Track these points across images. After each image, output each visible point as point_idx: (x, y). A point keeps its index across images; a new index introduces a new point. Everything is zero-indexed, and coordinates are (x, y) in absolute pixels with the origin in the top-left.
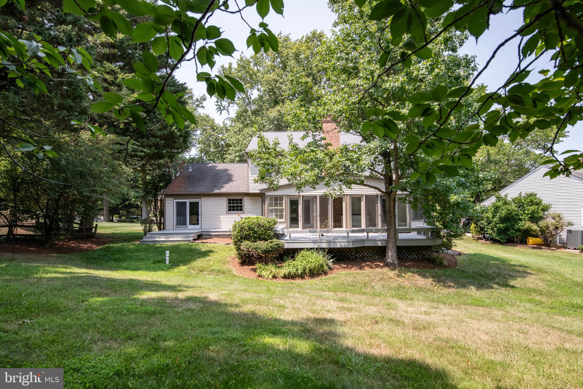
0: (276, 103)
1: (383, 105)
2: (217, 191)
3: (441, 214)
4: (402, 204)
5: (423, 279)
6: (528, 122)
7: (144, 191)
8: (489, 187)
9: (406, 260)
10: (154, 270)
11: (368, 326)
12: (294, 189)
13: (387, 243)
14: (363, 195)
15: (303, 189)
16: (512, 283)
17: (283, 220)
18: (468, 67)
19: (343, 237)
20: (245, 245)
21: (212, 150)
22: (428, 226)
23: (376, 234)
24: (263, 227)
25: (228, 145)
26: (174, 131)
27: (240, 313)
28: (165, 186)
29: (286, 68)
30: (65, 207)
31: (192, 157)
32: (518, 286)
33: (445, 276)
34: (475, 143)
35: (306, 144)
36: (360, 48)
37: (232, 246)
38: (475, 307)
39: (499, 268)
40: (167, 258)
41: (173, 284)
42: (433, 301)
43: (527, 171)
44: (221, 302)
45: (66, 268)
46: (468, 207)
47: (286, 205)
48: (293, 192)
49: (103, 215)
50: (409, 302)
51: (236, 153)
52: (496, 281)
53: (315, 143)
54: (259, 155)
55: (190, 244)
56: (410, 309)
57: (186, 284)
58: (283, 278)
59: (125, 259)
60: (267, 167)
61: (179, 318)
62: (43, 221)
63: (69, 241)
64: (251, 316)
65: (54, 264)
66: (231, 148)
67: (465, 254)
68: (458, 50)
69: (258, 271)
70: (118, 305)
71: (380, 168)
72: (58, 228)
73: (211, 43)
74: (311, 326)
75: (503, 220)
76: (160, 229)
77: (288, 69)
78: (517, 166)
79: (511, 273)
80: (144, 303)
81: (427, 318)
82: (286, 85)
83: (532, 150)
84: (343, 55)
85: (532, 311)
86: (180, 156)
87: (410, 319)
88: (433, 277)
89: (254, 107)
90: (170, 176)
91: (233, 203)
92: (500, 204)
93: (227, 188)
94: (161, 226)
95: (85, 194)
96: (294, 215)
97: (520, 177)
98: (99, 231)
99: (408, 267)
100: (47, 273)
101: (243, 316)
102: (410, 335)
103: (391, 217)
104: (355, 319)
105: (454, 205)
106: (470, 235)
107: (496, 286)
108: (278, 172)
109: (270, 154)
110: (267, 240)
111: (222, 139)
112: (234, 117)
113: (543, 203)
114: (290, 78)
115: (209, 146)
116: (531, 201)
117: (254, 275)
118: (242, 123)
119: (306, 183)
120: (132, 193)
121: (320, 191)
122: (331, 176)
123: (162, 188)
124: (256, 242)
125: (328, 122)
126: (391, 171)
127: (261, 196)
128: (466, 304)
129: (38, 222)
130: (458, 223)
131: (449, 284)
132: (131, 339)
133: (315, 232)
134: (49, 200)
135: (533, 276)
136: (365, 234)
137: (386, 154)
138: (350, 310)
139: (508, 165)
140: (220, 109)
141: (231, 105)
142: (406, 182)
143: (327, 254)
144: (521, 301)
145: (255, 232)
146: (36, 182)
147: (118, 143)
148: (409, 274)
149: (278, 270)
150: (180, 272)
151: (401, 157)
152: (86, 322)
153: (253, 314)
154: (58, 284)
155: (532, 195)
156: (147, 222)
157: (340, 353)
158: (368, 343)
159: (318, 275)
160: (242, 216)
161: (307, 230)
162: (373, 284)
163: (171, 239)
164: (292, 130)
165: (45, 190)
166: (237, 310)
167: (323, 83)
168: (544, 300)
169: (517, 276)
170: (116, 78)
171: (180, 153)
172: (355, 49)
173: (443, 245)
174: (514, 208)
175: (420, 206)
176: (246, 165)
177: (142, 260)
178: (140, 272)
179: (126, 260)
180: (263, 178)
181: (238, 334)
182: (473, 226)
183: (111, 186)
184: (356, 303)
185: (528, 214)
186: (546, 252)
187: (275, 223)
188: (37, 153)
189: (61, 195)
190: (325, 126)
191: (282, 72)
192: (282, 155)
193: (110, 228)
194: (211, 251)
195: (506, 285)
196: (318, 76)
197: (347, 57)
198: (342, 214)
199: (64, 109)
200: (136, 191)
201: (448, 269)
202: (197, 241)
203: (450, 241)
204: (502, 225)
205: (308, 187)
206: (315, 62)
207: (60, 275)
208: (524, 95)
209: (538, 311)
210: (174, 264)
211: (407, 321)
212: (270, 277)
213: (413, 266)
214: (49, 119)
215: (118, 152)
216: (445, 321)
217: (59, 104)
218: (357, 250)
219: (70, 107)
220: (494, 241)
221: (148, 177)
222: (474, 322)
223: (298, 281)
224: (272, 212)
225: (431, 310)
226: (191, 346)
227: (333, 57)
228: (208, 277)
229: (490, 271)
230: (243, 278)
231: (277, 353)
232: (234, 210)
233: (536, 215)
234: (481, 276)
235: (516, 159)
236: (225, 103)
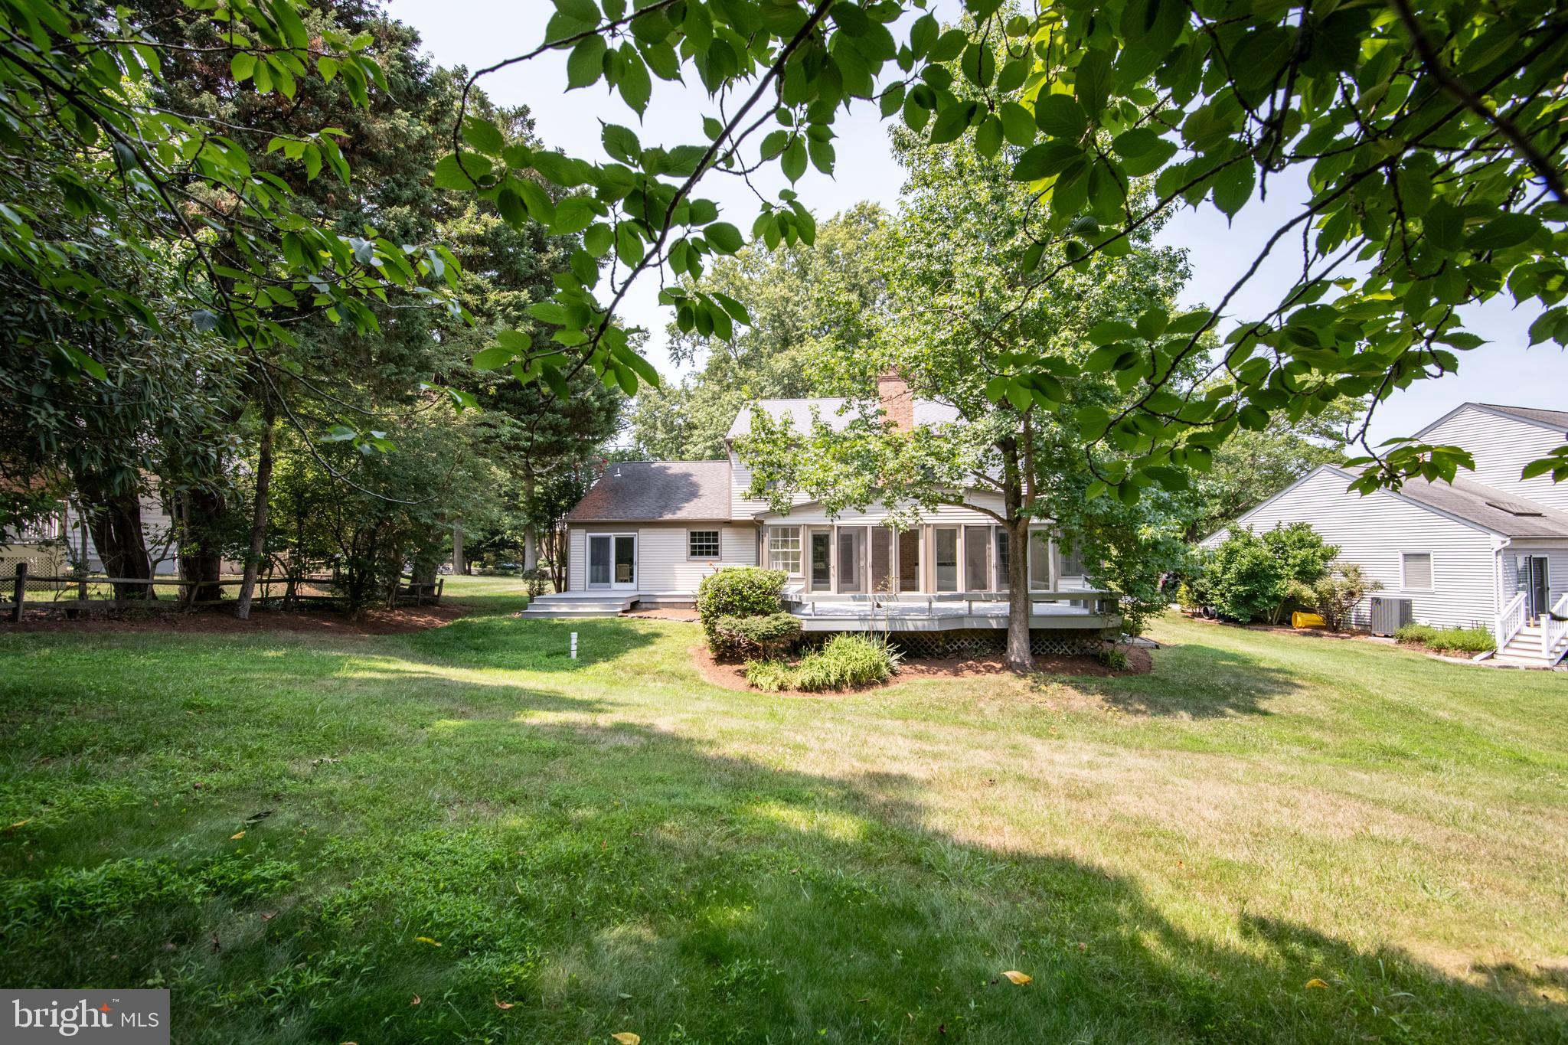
0: (786, 343)
1: (1001, 346)
2: (668, 517)
3: (1120, 565)
4: (1041, 545)
5: (1084, 697)
6: (1324, 383)
7: (530, 515)
8: (1216, 510)
9: (1049, 657)
10: (549, 669)
11: (976, 789)
12: (823, 512)
13: (1011, 624)
14: (959, 526)
15: (839, 512)
16: (1264, 705)
17: (799, 575)
18: (1172, 271)
19: (921, 610)
20: (726, 623)
21: (660, 435)
22: (1094, 590)
23: (987, 605)
24: (760, 587)
25: (692, 427)
26: (588, 400)
27: (720, 758)
28: (568, 508)
29: (806, 273)
30: (386, 546)
31: (621, 449)
32: (1275, 711)
33: (1128, 690)
34: (1223, 424)
35: (847, 425)
36: (957, 235)
37: (700, 626)
38: (1190, 754)
39: (1237, 675)
40: (574, 647)
41: (586, 697)
42: (1103, 740)
43: (1291, 479)
44: (680, 735)
45: (389, 661)
46: (1175, 551)
47: (804, 545)
48: (820, 519)
49: (452, 561)
50: (1056, 743)
51: (706, 441)
52: (1233, 700)
53: (864, 422)
54: (753, 446)
55: (617, 619)
56: (1059, 757)
57: (611, 698)
58: (800, 689)
59: (494, 648)
60: (769, 470)
61: (602, 765)
62: (347, 572)
63: (392, 610)
64: (740, 765)
65: (367, 652)
66: (696, 432)
67: (1168, 647)
68: (1152, 237)
69: (751, 675)
70: (487, 735)
71: (995, 472)
72: (373, 585)
73: (698, 233)
74: (861, 787)
75: (1245, 577)
76: (559, 590)
77: (811, 276)
78: (1271, 468)
79: (1261, 685)
80: (534, 732)
81: (1093, 775)
82: (805, 308)
83: (1301, 436)
84: (922, 248)
85: (1304, 762)
86: (598, 447)
87: (1060, 777)
88: (1104, 692)
89: (742, 351)
90: (579, 487)
91: (701, 540)
92: (1238, 544)
93: (689, 511)
94: (562, 583)
95: (423, 520)
96: (821, 565)
97: (1278, 492)
98: (445, 592)
99: (1053, 672)
100: (357, 670)
101: (725, 763)
102: (1062, 809)
103: (1017, 569)
104: (948, 774)
105: (1147, 546)
106: (1176, 607)
107: (1230, 711)
108: (790, 479)
109: (774, 442)
110: (767, 614)
111: (680, 415)
112: (703, 372)
113: (1324, 544)
114: (817, 295)
115: (654, 427)
116: (1301, 540)
117: (742, 684)
118: (719, 382)
119: (847, 500)
120: (507, 520)
121: (874, 517)
122: (897, 488)
123: (563, 509)
124: (745, 617)
125: (889, 379)
126: (1017, 477)
127: (755, 526)
128: (1172, 748)
129: (337, 574)
130: (1155, 584)
131: (1137, 706)
132: (514, 802)
133: (864, 599)
134: (357, 532)
135: (1306, 692)
136: (965, 604)
137: (1007, 445)
138: (936, 756)
139: (1252, 466)
140: (677, 355)
141: (698, 348)
142: (1050, 500)
143: (888, 643)
144: (1282, 741)
145: (744, 598)
146: (335, 499)
147: (484, 424)
148: (1055, 685)
149: (789, 675)
150: (598, 674)
151: (1039, 449)
152: (431, 767)
153: (745, 760)
154: (377, 691)
155: (1300, 527)
156: (535, 575)
157: (922, 844)
158: (976, 824)
159: (870, 684)
160: (717, 565)
161: (848, 595)
162: (982, 705)
163: (581, 610)
164: (817, 395)
165: (351, 514)
166: (712, 753)
167: (878, 303)
168: (1328, 739)
169: (1273, 692)
170: (484, 301)
171: (598, 441)
172: (945, 235)
173: (1124, 627)
174: (1266, 552)
175: (1078, 548)
176: (725, 465)
177: (526, 649)
178: (523, 673)
179: (496, 648)
180: (760, 491)
181: (718, 800)
182: (1183, 589)
183: (470, 507)
184: (948, 743)
185: (1294, 566)
186: (1329, 642)
187: (784, 581)
188: (360, 444)
189: (381, 523)
190: (883, 388)
191: (798, 282)
192: (798, 446)
193: (465, 586)
194: (657, 635)
195: (1252, 710)
196: (870, 288)
197: (929, 251)
198: (917, 564)
199: (390, 361)
200: (514, 517)
201: (1133, 677)
202: (630, 615)
203: (1137, 619)
204: (1241, 589)
205: (850, 510)
206: (865, 260)
207: (378, 676)
208: (1320, 327)
209: (1316, 762)
210: (587, 658)
211: (1053, 781)
212: (774, 687)
213: (1063, 670)
214: (363, 380)
215: (484, 441)
216: (1131, 781)
217: (382, 352)
218: (949, 636)
219: (402, 357)
220: (1227, 620)
221: (538, 489)
222: (1189, 783)
223: (830, 697)
224: (777, 559)
225: (1101, 759)
226: (628, 820)
227: (901, 252)
228: (651, 685)
229: (1220, 682)
230: (720, 689)
231: (796, 840)
232: (701, 554)
233: (1310, 567)
234: (1202, 690)
235: (1269, 455)
236: (686, 345)
